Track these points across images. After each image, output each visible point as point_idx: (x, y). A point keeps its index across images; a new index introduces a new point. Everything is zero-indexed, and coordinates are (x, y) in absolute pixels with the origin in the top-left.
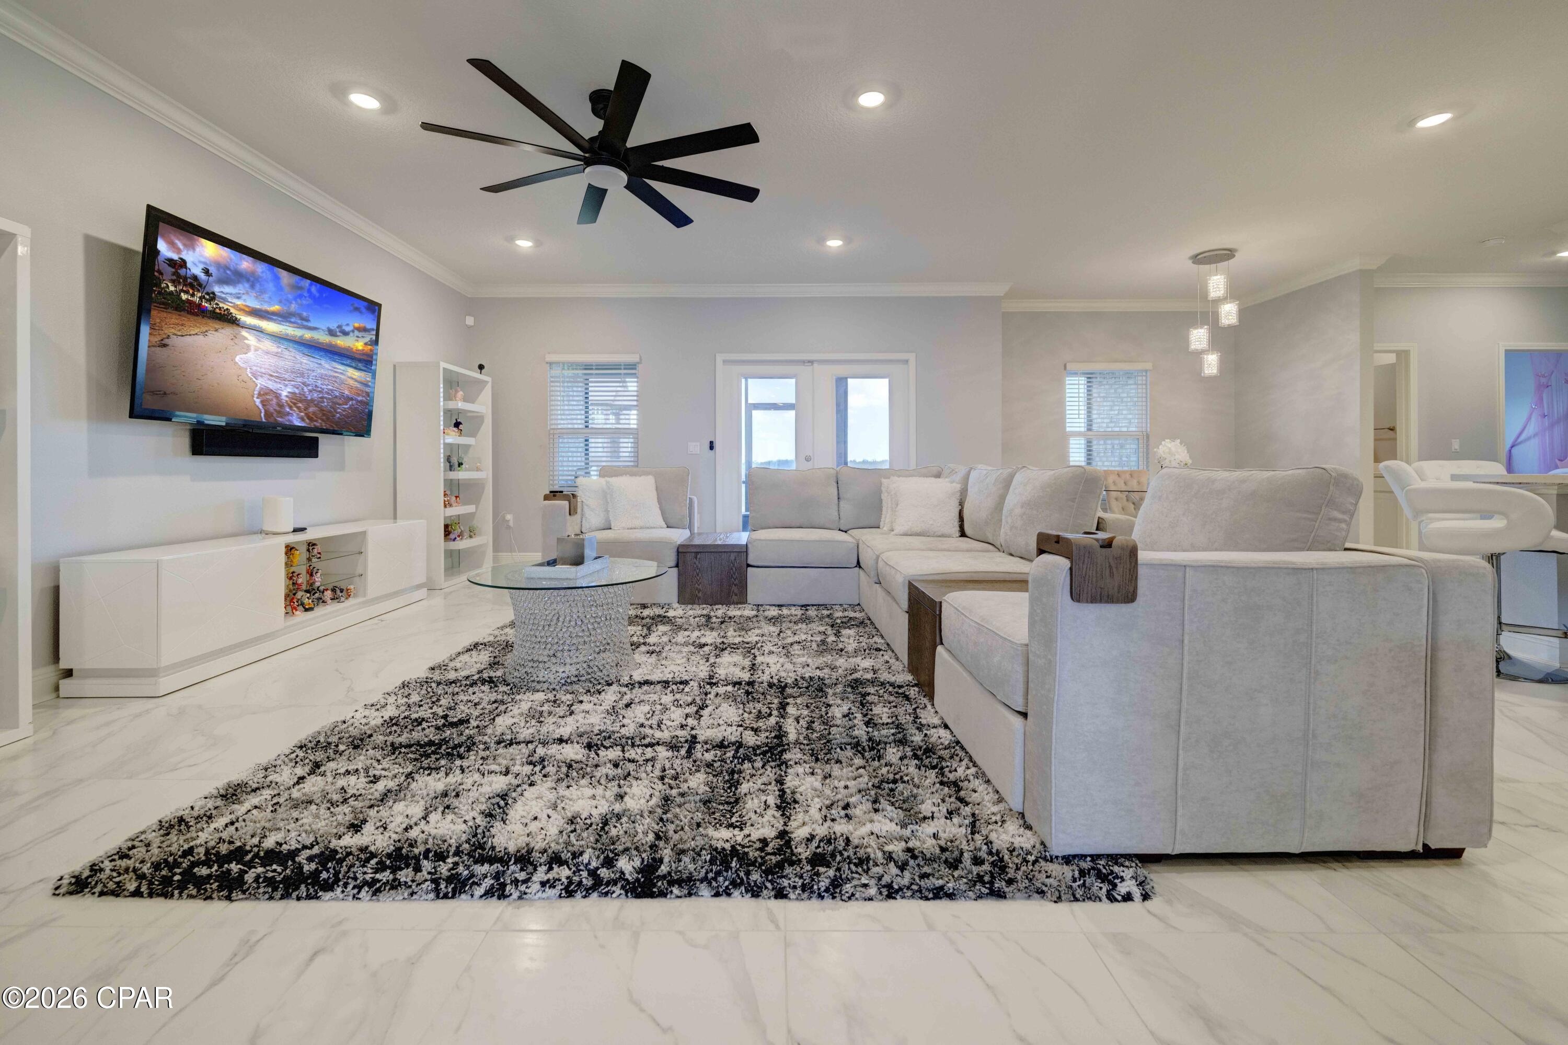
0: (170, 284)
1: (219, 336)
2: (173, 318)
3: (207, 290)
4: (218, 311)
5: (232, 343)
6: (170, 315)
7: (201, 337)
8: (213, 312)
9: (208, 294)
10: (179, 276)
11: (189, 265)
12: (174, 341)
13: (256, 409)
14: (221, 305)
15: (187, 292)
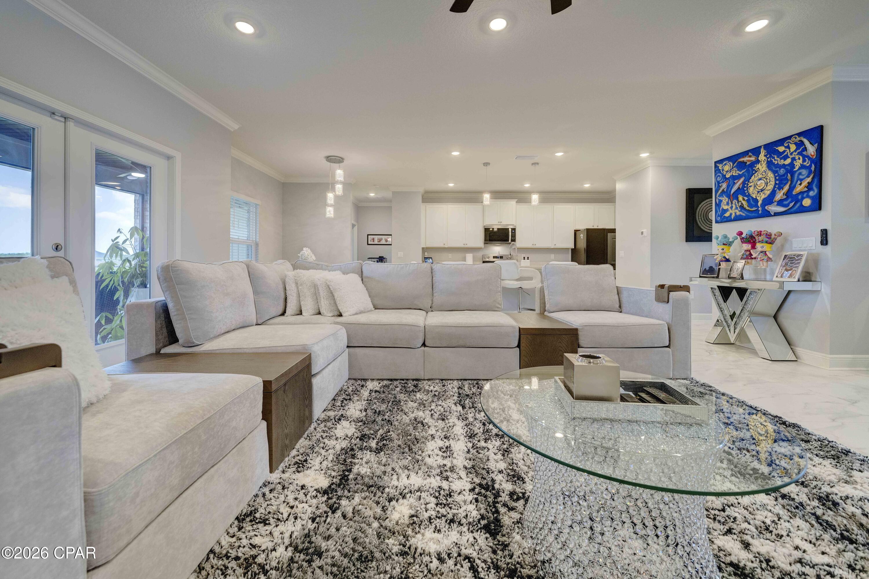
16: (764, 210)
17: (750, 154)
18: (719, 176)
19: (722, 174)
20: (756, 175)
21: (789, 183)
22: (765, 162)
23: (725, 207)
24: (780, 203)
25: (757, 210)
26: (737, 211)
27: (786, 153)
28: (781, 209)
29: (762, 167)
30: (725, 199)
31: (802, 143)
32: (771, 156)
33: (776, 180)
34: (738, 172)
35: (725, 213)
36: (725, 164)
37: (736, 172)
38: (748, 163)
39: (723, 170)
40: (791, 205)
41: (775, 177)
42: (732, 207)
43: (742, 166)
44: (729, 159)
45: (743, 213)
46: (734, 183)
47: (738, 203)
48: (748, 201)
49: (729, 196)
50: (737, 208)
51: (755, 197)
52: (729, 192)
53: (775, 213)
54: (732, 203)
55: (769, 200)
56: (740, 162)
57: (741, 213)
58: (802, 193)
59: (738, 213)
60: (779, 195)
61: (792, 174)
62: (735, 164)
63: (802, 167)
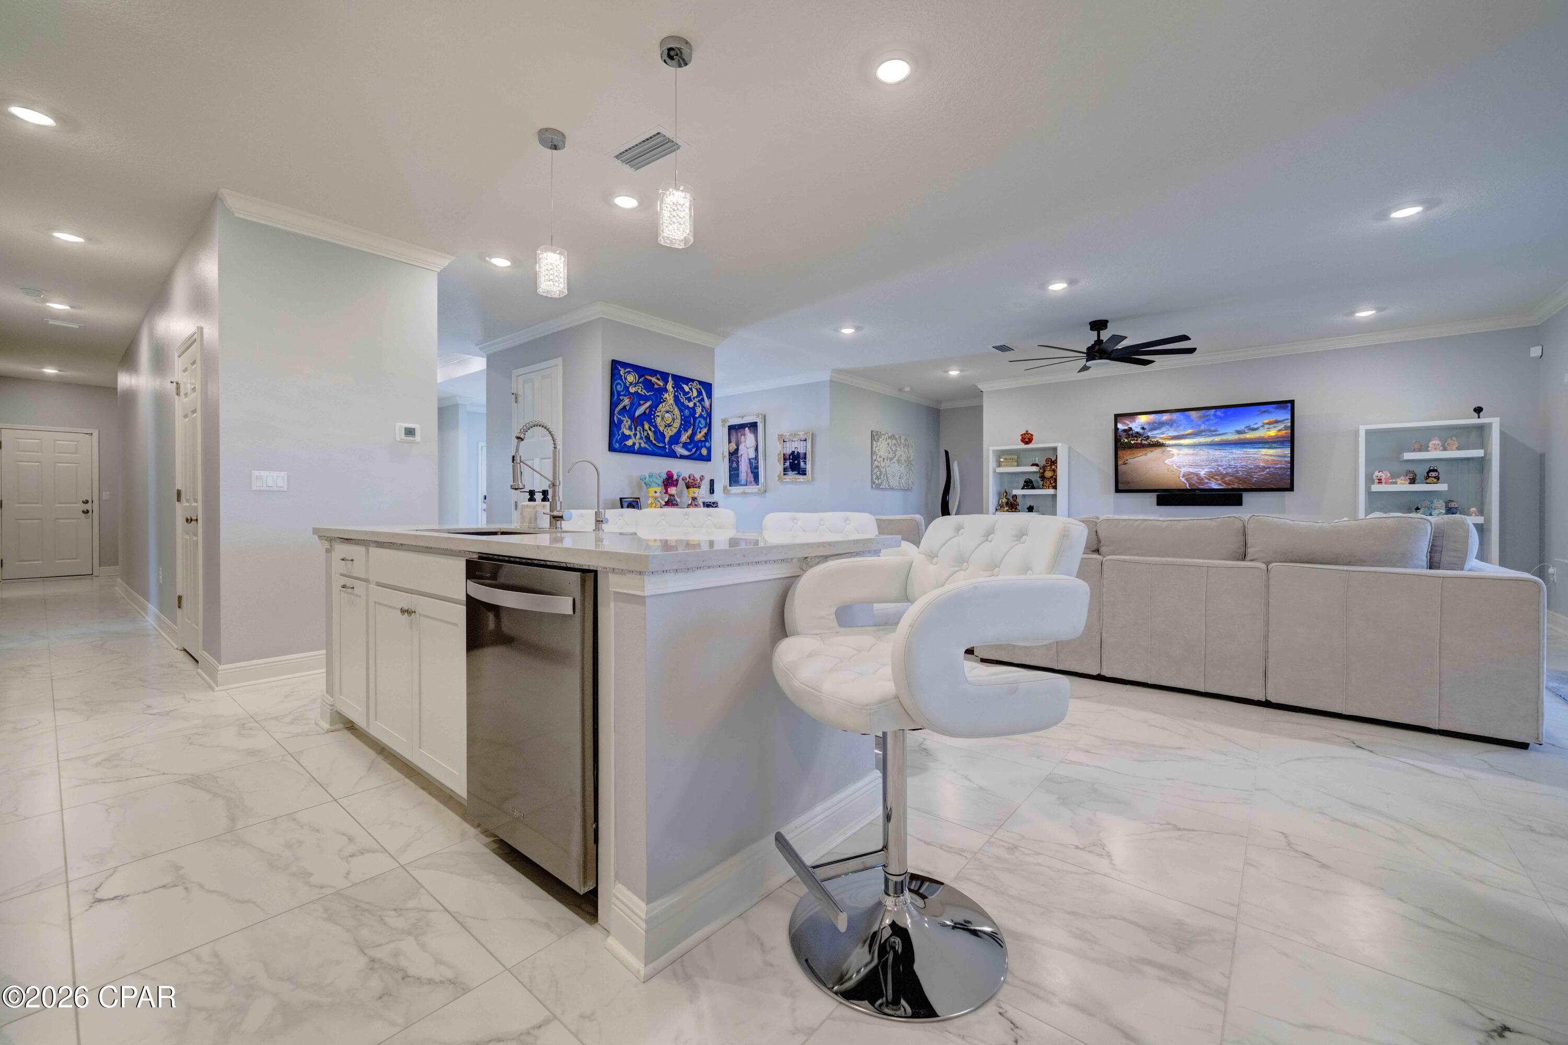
0: (1125, 439)
1: (1154, 454)
2: (1129, 452)
3: (1144, 436)
4: (1151, 443)
5: (1162, 455)
6: (1126, 451)
7: (1144, 457)
8: (1149, 444)
9: (1145, 437)
10: (1129, 435)
11: (1133, 429)
12: (1130, 461)
14: (1153, 440)
15: (1134, 440)
16: (670, 448)
17: (658, 376)
18: (619, 384)
19: (625, 384)
20: (664, 404)
21: (692, 427)
22: (673, 395)
23: (627, 432)
24: (685, 446)
25: (664, 448)
26: (641, 441)
27: (689, 395)
28: (686, 453)
29: (669, 397)
30: (627, 422)
31: (702, 395)
32: (677, 391)
33: (682, 420)
34: (644, 391)
35: (627, 440)
36: (629, 372)
37: (640, 390)
38: (656, 386)
39: (626, 379)
40: (694, 450)
41: (681, 416)
42: (635, 435)
43: (648, 385)
44: (636, 368)
45: (650, 446)
46: (640, 405)
47: (643, 432)
48: (655, 433)
49: (632, 418)
50: (641, 438)
51: (662, 431)
52: (632, 412)
53: (680, 455)
54: (636, 430)
55: (675, 439)
56: (648, 379)
57: (646, 446)
58: (701, 441)
59: (643, 445)
60: (684, 438)
61: (695, 419)
62: (641, 380)
63: (701, 416)
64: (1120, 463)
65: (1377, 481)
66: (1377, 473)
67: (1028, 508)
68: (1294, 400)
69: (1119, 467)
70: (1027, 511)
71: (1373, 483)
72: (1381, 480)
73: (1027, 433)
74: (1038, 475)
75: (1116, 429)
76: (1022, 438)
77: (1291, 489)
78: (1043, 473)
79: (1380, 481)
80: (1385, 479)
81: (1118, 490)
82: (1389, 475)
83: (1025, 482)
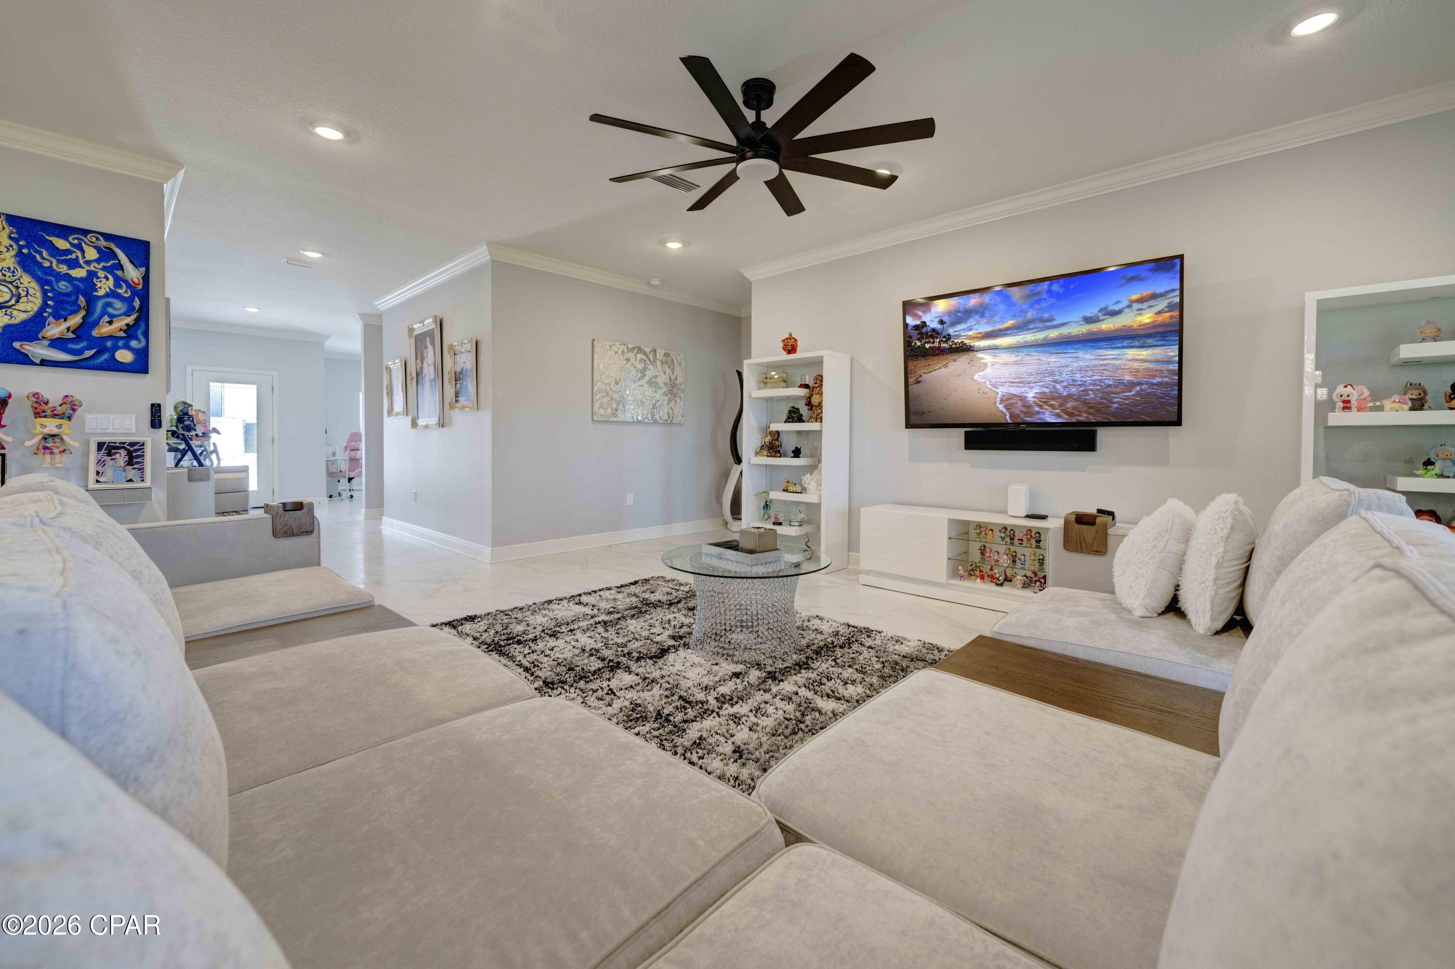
0: (917, 342)
1: (957, 365)
2: (922, 362)
3: (944, 334)
4: (954, 346)
5: (969, 366)
6: (919, 362)
7: (944, 369)
8: (951, 348)
9: (944, 337)
10: (921, 334)
11: (928, 324)
12: (926, 377)
13: (1001, 413)
14: (956, 341)
15: (929, 342)
21: (82, 313)
28: (62, 357)
31: (113, 254)
40: (88, 352)
53: (42, 360)
60: (56, 330)
64: (911, 380)
65: (1342, 405)
66: (1340, 389)
67: (793, 452)
68: (1183, 255)
69: (910, 388)
70: (793, 455)
71: (1333, 410)
72: (1349, 402)
73: (790, 337)
74: (804, 402)
75: (906, 325)
76: (784, 345)
77: (1178, 423)
78: (810, 398)
79: (1347, 405)
80: (1357, 400)
81: (909, 425)
82: (1367, 393)
83: (790, 412)
